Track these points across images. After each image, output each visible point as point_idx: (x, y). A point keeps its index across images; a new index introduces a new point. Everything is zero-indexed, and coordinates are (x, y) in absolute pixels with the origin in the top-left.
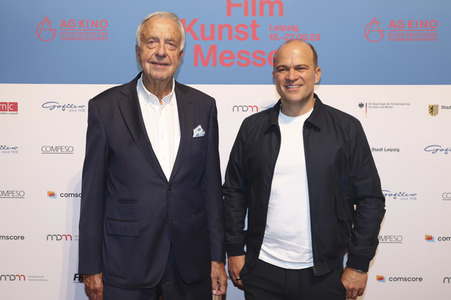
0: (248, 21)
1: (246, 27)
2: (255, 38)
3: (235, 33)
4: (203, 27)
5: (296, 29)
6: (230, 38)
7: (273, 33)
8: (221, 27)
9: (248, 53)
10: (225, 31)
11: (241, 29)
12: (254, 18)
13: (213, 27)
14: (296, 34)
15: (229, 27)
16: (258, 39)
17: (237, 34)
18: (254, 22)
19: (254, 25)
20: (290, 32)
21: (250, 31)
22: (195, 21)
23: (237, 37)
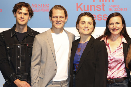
0: (101, 4)
1: (100, 6)
2: (104, 10)
3: (96, 8)
4: (84, 6)
5: (118, 6)
6: (95, 10)
7: (110, 8)
8: (91, 6)
9: (101, 16)
10: (93, 7)
11: (99, 7)
12: (103, 3)
13: (88, 6)
14: (118, 8)
15: (94, 6)
16: (105, 10)
17: (97, 8)
18: (103, 4)
19: (103, 5)
20: (116, 8)
21: (102, 7)
22: (81, 4)
23: (97, 10)
